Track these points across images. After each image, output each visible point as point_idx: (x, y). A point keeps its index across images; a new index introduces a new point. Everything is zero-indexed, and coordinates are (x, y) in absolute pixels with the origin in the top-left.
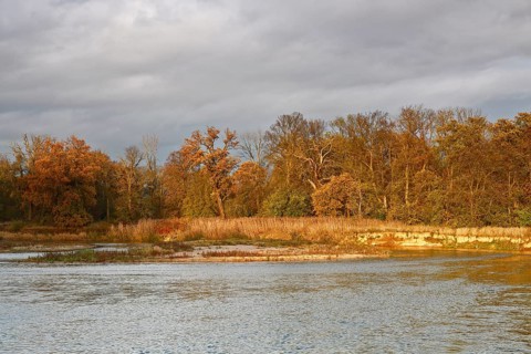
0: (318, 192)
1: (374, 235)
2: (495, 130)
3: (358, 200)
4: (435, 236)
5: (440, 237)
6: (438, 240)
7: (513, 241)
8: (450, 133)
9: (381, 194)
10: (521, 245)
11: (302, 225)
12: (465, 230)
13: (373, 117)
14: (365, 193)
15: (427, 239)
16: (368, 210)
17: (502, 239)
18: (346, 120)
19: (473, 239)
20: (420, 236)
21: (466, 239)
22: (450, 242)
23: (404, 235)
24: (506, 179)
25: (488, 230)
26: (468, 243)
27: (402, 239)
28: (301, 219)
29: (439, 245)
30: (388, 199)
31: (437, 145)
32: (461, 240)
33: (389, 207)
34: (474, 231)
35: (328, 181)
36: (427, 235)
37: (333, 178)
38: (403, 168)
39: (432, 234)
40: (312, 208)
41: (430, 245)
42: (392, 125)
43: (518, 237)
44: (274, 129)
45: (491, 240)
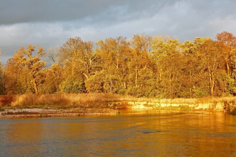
0: (88, 80)
1: (117, 103)
2: (183, 47)
3: (110, 84)
4: (149, 104)
5: (152, 104)
6: (151, 106)
7: (190, 106)
8: (159, 49)
9: (123, 81)
10: (194, 108)
11: (79, 98)
12: (165, 100)
13: (118, 39)
14: (114, 80)
15: (145, 105)
16: (115, 89)
17: (184, 105)
18: (104, 41)
19: (169, 105)
20: (142, 103)
21: (165, 105)
22: (157, 106)
23: (133, 103)
24: (189, 73)
25: (177, 100)
26: (166, 107)
27: (132, 105)
28: (79, 94)
29: (151, 108)
30: (126, 84)
31: (152, 55)
32: (163, 105)
33: (127, 88)
34: (169, 100)
35: (94, 74)
36: (145, 103)
37: (96, 72)
38: (134, 67)
39: (148, 102)
40: (85, 89)
41: (147, 108)
42: (129, 44)
43: (192, 103)
44: (65, 46)
45: (178, 105)
